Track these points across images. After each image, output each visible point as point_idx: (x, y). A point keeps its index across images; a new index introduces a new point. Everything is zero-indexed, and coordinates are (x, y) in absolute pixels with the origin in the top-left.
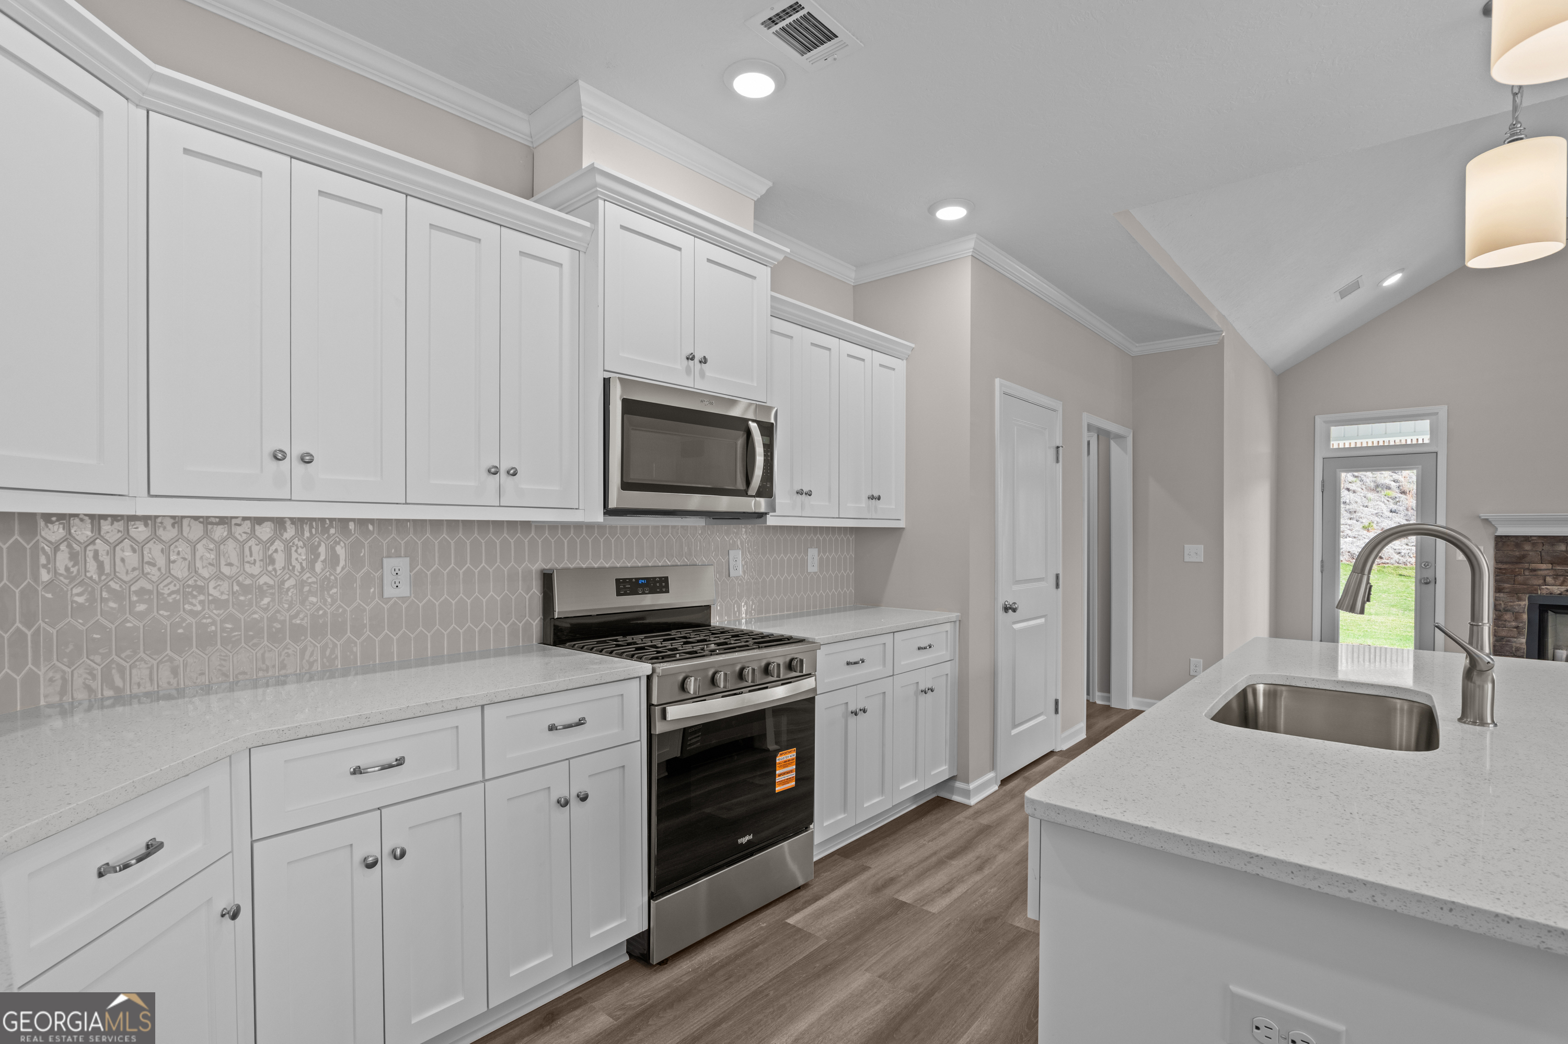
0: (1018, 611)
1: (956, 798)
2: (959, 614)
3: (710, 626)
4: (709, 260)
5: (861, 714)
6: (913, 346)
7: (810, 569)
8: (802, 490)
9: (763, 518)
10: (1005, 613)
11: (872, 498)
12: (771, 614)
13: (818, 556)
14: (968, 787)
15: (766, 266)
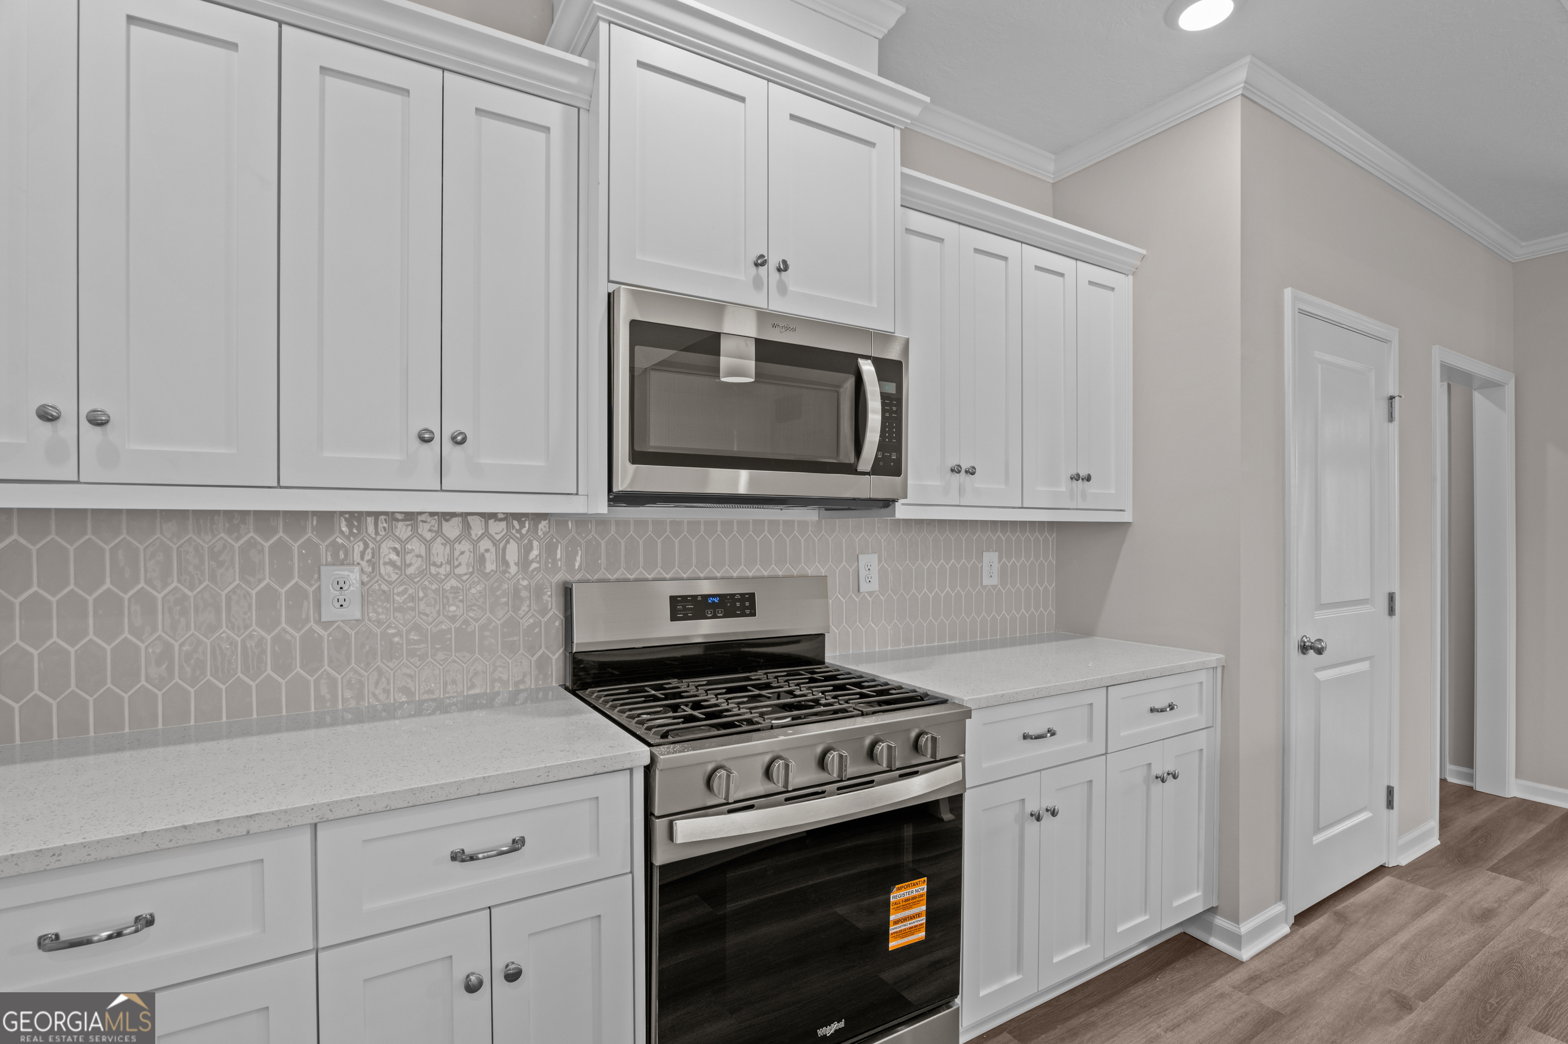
0: (1325, 653)
1: (1215, 942)
2: (1222, 656)
3: (823, 663)
4: (793, 117)
5: (1047, 818)
6: (1144, 252)
7: (986, 581)
8: (959, 466)
9: (890, 508)
10: (1302, 655)
11: (1076, 478)
12: (925, 645)
13: (999, 562)
14: (1238, 930)
15: (893, 127)
